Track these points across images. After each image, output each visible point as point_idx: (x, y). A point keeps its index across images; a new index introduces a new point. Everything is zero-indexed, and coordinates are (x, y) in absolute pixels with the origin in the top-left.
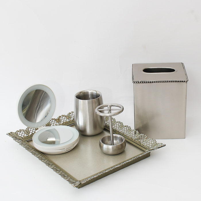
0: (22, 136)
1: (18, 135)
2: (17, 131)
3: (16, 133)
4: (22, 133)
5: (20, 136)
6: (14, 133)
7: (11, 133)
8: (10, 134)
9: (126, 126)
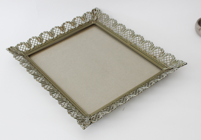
0: (24, 50)
1: (19, 49)
2: (17, 45)
3: (17, 48)
4: (24, 47)
5: (21, 50)
6: (14, 47)
7: (11, 47)
8: (10, 49)
9: (137, 36)
